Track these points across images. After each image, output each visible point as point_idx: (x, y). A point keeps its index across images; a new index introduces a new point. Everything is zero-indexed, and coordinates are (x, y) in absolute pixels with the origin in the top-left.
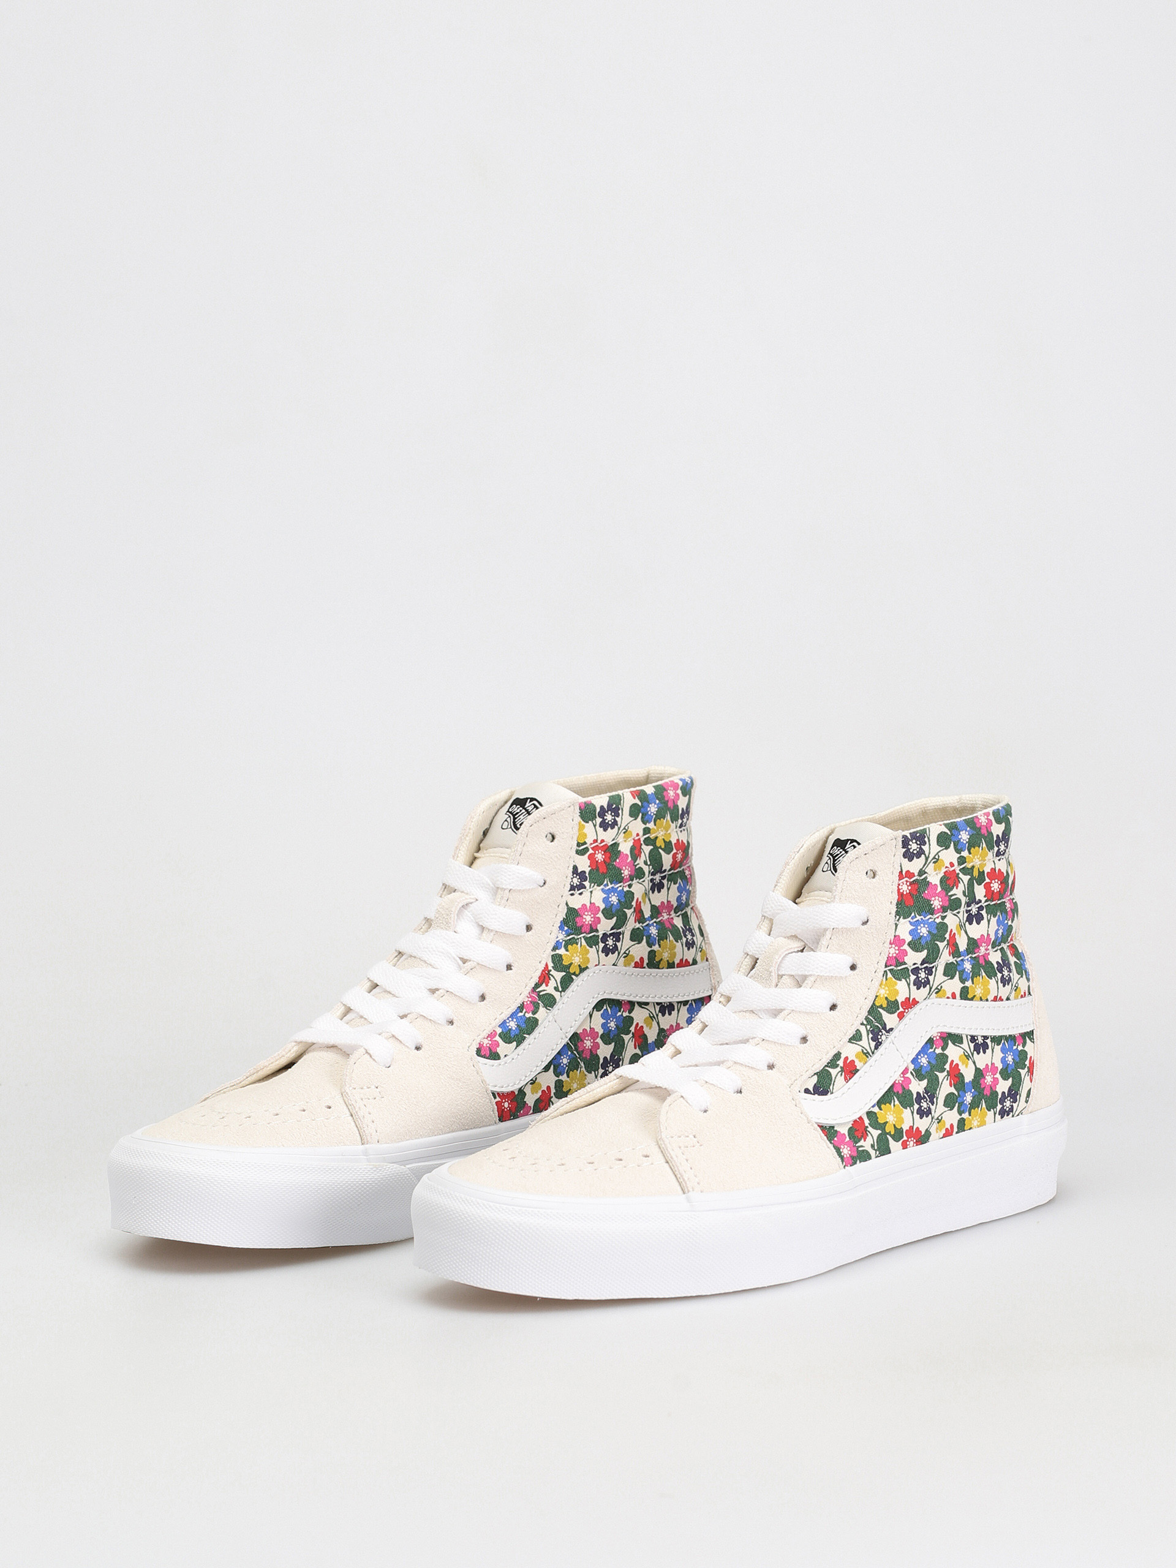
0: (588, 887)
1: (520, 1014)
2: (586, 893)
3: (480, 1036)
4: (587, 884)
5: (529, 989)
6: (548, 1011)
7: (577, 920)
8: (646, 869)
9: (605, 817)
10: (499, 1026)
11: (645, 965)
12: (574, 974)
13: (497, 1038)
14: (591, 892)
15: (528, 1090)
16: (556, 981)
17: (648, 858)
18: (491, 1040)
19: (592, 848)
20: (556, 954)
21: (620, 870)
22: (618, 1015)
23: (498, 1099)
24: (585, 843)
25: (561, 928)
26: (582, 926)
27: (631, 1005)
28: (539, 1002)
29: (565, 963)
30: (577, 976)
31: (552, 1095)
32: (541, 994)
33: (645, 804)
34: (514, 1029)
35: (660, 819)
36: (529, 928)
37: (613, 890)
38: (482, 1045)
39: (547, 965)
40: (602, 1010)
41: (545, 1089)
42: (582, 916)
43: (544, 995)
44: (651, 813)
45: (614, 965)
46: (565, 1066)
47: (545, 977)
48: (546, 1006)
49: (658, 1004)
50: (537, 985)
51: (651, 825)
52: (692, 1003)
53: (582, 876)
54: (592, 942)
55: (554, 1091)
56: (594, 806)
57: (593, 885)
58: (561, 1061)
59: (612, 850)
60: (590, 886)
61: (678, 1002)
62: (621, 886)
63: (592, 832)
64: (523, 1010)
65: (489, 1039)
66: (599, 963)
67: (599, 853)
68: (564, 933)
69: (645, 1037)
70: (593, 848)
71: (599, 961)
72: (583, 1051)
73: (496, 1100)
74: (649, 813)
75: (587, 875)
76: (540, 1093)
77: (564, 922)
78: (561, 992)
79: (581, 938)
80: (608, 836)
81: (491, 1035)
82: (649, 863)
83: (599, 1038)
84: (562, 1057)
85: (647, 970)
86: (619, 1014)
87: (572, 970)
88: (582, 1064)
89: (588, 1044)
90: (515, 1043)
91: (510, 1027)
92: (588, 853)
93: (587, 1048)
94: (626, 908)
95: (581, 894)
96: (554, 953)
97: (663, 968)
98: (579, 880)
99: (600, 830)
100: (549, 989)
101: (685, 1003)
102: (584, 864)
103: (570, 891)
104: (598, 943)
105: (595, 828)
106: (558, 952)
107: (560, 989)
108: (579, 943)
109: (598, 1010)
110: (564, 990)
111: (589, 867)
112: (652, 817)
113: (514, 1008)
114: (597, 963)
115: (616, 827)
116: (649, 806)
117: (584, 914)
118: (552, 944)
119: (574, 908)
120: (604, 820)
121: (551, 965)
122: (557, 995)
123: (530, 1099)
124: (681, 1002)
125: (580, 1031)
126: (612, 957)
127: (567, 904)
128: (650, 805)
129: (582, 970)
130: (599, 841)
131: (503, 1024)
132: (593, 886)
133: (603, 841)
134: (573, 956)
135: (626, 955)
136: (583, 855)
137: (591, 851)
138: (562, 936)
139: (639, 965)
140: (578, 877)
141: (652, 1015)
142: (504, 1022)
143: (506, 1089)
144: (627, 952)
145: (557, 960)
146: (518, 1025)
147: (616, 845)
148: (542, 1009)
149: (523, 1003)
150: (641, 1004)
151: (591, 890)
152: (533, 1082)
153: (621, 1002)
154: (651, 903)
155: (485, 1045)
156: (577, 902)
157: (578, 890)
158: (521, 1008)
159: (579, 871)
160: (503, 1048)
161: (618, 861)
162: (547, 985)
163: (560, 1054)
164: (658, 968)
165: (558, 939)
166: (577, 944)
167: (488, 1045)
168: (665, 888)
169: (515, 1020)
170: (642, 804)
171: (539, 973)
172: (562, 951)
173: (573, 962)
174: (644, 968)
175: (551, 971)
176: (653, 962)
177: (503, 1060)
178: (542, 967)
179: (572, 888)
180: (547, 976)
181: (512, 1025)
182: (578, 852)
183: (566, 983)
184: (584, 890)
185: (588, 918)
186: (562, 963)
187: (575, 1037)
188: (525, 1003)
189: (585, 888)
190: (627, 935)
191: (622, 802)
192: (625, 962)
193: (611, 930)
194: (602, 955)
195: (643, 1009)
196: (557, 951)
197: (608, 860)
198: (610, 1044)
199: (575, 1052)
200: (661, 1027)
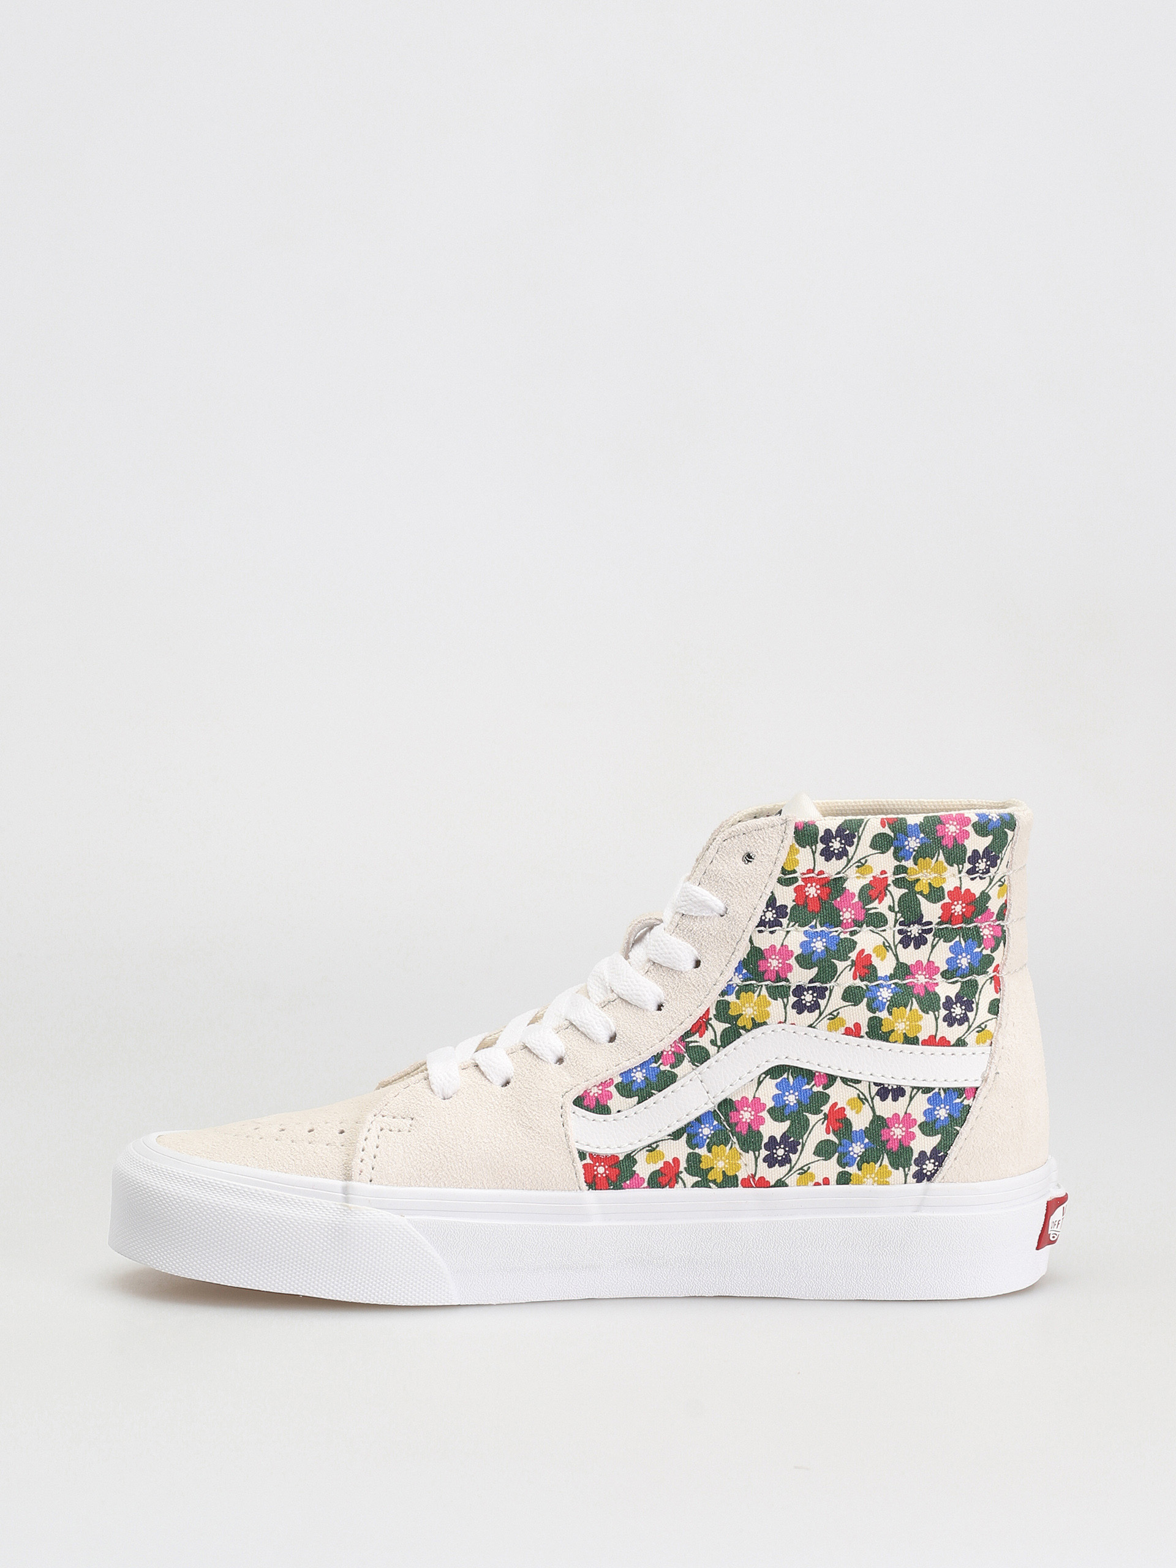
0: (785, 926)
1: (654, 1065)
2: (780, 933)
3: (587, 1082)
4: (785, 921)
5: (676, 1036)
6: (694, 1067)
7: (761, 963)
8: (890, 917)
9: (831, 844)
10: (620, 1075)
11: (863, 1033)
12: (744, 1028)
13: (612, 1089)
14: (788, 932)
15: (641, 1157)
16: (715, 1032)
17: (896, 903)
18: (602, 1090)
19: (802, 879)
20: (723, 1000)
21: (838, 910)
22: (804, 1088)
23: (588, 1161)
24: (794, 872)
25: (738, 970)
26: (766, 971)
27: (831, 1080)
28: (686, 1055)
29: (733, 1012)
30: (748, 1031)
31: (682, 1169)
32: (690, 1045)
33: (901, 836)
34: (639, 1081)
35: (924, 858)
36: (698, 964)
37: (822, 934)
38: (589, 1093)
39: (708, 1011)
40: (781, 1079)
41: (671, 1162)
42: (767, 960)
43: (694, 1047)
44: (910, 848)
45: (810, 1026)
46: (705, 1137)
47: (701, 1026)
48: (693, 1061)
49: (876, 1084)
50: (688, 1034)
51: (909, 864)
52: (939, 1093)
53: (781, 911)
54: (777, 993)
55: (686, 1166)
56: (817, 829)
57: (791, 924)
58: (700, 1130)
59: (835, 886)
60: (789, 924)
61: (913, 1088)
62: (836, 931)
63: (805, 860)
64: (659, 1061)
65: (601, 1088)
66: (785, 1020)
67: (812, 886)
68: (741, 976)
69: (848, 1123)
70: (804, 880)
71: (786, 1018)
72: (736, 1124)
73: (585, 1162)
74: (907, 848)
75: (788, 911)
76: (660, 1165)
77: (744, 964)
78: (719, 1047)
79: (762, 986)
80: (832, 868)
81: (605, 1084)
82: (897, 909)
83: (766, 1112)
84: (703, 1126)
85: (866, 1041)
86: (807, 1087)
87: (740, 1023)
88: (735, 1140)
89: (746, 1116)
90: (636, 1099)
91: (634, 1078)
92: (797, 884)
93: (744, 1120)
94: (835, 959)
95: (772, 932)
96: (722, 999)
97: (896, 1042)
98: (775, 916)
99: (820, 859)
100: (704, 1041)
101: (927, 1090)
102: (786, 897)
103: (757, 927)
104: (787, 996)
105: (814, 855)
106: (726, 998)
107: (719, 1043)
108: (758, 991)
109: (773, 1078)
110: (724, 1045)
111: (794, 901)
112: (912, 853)
113: (647, 1056)
114: (783, 1020)
115: (845, 858)
116: (906, 840)
117: (770, 958)
118: (722, 986)
119: (759, 948)
120: (828, 848)
121: (713, 1012)
122: (712, 1050)
123: (644, 1168)
124: (918, 1088)
125: (736, 1098)
126: (809, 1017)
127: (751, 941)
128: (909, 839)
129: (756, 1025)
130: (816, 872)
131: (626, 1074)
132: (793, 926)
133: (821, 872)
134: (746, 1007)
135: (833, 1016)
136: (787, 885)
137: (800, 883)
138: (737, 981)
139: (854, 1031)
140: (774, 911)
141: (861, 1096)
142: (630, 1071)
143: (604, 1151)
144: (835, 1013)
145: (722, 1009)
146: (646, 1078)
147: (842, 880)
148: (686, 1064)
149: (662, 1052)
150: (845, 1080)
151: (788, 929)
152: (651, 1148)
153: (815, 1073)
154: (897, 959)
155: (591, 1094)
156: (764, 941)
157: (770, 928)
158: (657, 1058)
159: (778, 905)
160: (616, 1101)
161: (839, 899)
162: (701, 1036)
163: (699, 1120)
164: (887, 1041)
165: (731, 983)
166: (754, 993)
167: (596, 1095)
168: (929, 944)
169: (644, 1071)
170: (895, 835)
171: (694, 1020)
172: (731, 998)
173: (744, 1013)
174: (862, 1037)
175: (711, 1019)
176: (877, 1031)
177: (614, 1115)
178: (700, 1012)
179: (762, 923)
180: (703, 1024)
181: (639, 1076)
182: (780, 881)
183: (729, 1037)
184: (779, 928)
185: (774, 963)
186: (727, 1012)
187: (727, 1105)
188: (665, 1053)
189: (781, 926)
190: (838, 992)
191: (861, 829)
192: (829, 1025)
193: (809, 983)
194: (792, 1013)
195: (849, 1087)
196: (726, 996)
197: (825, 897)
198: (782, 1121)
199: (725, 1123)
200: (878, 1114)
